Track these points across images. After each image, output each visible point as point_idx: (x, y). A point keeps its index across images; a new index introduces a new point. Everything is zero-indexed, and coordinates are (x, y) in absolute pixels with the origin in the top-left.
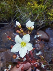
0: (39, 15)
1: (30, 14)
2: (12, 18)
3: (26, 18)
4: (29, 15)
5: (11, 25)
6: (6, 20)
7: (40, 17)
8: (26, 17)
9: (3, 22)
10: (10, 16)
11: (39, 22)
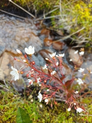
0: (85, 29)
1: (74, 21)
2: (44, 12)
3: (66, 24)
4: (71, 21)
5: (38, 22)
6: (36, 11)
7: (84, 32)
8: (67, 22)
9: (29, 10)
10: (44, 7)
11: (80, 37)
